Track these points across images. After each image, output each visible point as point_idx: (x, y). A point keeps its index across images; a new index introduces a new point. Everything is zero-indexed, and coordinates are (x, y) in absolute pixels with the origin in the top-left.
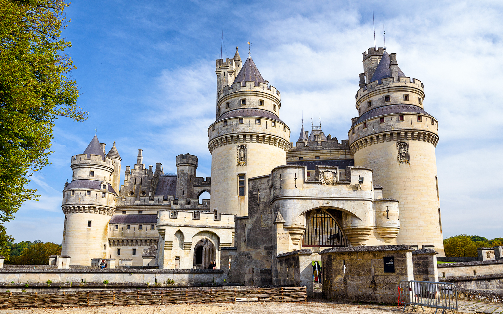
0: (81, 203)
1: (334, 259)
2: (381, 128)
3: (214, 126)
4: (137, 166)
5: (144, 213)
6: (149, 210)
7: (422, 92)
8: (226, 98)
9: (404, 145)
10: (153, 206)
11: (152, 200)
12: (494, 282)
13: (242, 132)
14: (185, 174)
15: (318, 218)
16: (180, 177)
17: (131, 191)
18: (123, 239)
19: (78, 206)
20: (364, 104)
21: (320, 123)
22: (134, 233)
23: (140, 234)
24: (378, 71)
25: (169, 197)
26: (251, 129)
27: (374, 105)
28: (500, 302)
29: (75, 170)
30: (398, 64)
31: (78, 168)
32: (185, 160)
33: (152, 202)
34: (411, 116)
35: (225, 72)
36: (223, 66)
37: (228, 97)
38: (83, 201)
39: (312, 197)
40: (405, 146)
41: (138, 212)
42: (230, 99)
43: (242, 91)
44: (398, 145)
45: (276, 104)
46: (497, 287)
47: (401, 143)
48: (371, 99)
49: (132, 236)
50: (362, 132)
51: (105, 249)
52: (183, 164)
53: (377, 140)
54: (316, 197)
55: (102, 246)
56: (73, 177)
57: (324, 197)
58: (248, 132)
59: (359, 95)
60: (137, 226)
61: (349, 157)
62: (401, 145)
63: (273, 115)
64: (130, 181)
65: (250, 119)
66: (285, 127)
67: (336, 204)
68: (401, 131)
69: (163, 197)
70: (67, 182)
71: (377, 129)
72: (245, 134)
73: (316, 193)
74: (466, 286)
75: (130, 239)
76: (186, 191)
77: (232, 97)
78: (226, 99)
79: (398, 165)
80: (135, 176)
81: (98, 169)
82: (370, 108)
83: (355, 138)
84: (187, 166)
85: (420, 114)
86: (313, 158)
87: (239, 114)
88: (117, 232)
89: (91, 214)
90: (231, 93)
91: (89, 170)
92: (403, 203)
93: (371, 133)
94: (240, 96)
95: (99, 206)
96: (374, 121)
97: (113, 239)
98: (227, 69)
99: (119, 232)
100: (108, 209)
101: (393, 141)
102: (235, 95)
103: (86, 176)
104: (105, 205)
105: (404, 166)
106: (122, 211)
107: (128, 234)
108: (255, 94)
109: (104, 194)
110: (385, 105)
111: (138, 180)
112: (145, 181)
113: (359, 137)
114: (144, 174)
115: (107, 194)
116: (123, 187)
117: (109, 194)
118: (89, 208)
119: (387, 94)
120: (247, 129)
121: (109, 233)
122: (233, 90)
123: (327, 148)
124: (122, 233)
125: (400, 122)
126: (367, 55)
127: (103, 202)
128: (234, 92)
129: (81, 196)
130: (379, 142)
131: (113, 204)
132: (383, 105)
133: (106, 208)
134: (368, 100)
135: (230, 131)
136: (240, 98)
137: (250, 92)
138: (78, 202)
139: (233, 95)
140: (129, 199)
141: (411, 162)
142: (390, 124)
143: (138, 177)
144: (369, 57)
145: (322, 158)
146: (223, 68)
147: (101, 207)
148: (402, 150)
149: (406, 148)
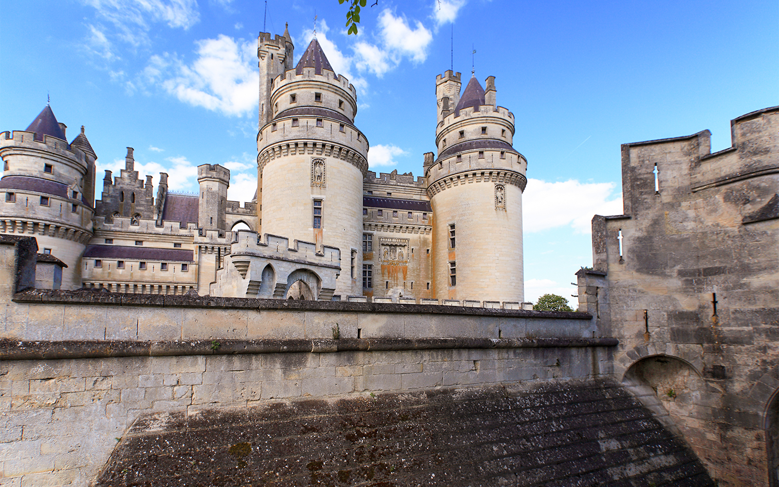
0: (31, 216)
2: (479, 164)
4: (126, 173)
5: (145, 245)
6: (155, 241)
8: (290, 87)
9: (501, 188)
10: (162, 236)
11: (161, 225)
13: (321, 139)
14: (213, 194)
16: (205, 197)
17: (116, 210)
18: (110, 282)
20: (454, 135)
22: (132, 273)
23: (143, 276)
25: (189, 225)
26: (334, 137)
27: (469, 136)
31: (18, 154)
32: (214, 174)
33: (160, 230)
34: (512, 155)
35: (272, 55)
36: (271, 44)
37: (295, 86)
38: (34, 213)
40: (503, 189)
41: (134, 242)
42: (298, 90)
43: (316, 80)
44: (495, 187)
47: (499, 185)
48: (464, 128)
49: (128, 278)
50: (454, 168)
52: (211, 178)
53: (473, 179)
56: (6, 169)
58: (328, 140)
60: (136, 264)
61: (425, 198)
62: (497, 189)
64: (114, 194)
65: (331, 122)
68: (501, 171)
69: (179, 223)
71: (474, 166)
72: (324, 142)
75: (123, 283)
76: (216, 219)
77: (301, 86)
78: (290, 89)
79: (495, 211)
80: (121, 187)
81: (60, 162)
82: (462, 140)
83: (443, 174)
84: (217, 183)
86: (384, 194)
87: (315, 113)
88: (99, 270)
89: (51, 238)
90: (299, 80)
91: (42, 163)
92: (498, 255)
93: (467, 169)
94: (313, 88)
95: (67, 226)
96: (471, 154)
97: (92, 282)
98: (276, 50)
99: (103, 270)
100: (83, 233)
101: (490, 182)
102: (306, 84)
103: (36, 171)
104: (78, 225)
105: (502, 213)
106: (104, 240)
107: (121, 275)
108: (334, 89)
109: (75, 206)
110: (481, 137)
111: (127, 196)
112: (141, 198)
113: (449, 173)
114: (138, 188)
115: (81, 208)
116: (101, 202)
117: (84, 209)
118: (47, 226)
119: (484, 125)
120: (328, 136)
121: (83, 272)
122: (302, 77)
123: (401, 184)
124: (109, 273)
125: (502, 160)
126: (444, 79)
127: (74, 219)
128: (305, 79)
129: (29, 204)
130: (475, 181)
131: (89, 227)
132: (478, 137)
133: (78, 231)
134: (460, 129)
135: (303, 135)
136: (314, 91)
137: (328, 85)
138: (23, 214)
139: (304, 85)
140: (119, 220)
141: (508, 208)
142: (490, 160)
143: (128, 190)
144: (446, 82)
145: (394, 195)
146: (270, 47)
147: (70, 229)
148: (499, 194)
149: (503, 191)
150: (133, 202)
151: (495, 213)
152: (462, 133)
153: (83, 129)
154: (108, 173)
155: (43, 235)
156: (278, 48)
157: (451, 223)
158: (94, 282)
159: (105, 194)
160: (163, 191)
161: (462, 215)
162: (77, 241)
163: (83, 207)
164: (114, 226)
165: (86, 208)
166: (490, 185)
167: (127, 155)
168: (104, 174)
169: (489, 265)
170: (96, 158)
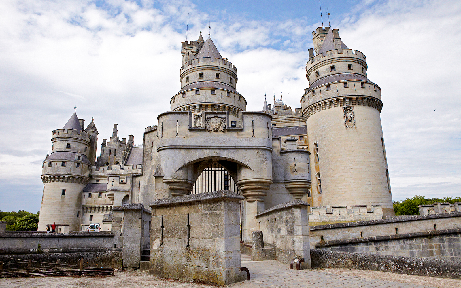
0: (57, 173)
1: (154, 215)
2: (327, 95)
3: (174, 98)
4: (113, 139)
7: (364, 63)
10: (123, 175)
11: (123, 169)
12: (420, 240)
13: (198, 102)
15: (210, 172)
17: (106, 162)
18: (95, 206)
19: (53, 176)
20: (313, 75)
21: (282, 96)
22: (105, 200)
24: (324, 46)
26: (207, 99)
27: (322, 75)
28: (400, 270)
29: (54, 143)
30: (340, 38)
31: (57, 141)
33: (122, 171)
34: (354, 83)
35: (189, 52)
36: (188, 47)
37: (188, 72)
38: (59, 171)
39: (196, 146)
40: (351, 110)
42: (190, 74)
43: (199, 65)
44: (344, 110)
45: (232, 77)
46: (423, 247)
47: (347, 108)
48: (318, 69)
49: (104, 203)
50: (311, 100)
51: (78, 215)
53: (325, 106)
54: (201, 146)
55: (75, 213)
56: (53, 150)
57: (211, 146)
58: (204, 102)
59: (308, 67)
61: (302, 124)
62: (347, 110)
63: (228, 86)
64: (106, 152)
65: (205, 90)
66: (240, 97)
67: (225, 154)
68: (346, 97)
69: (132, 166)
70: (48, 154)
71: (324, 97)
72: (201, 104)
73: (201, 142)
74: (388, 247)
75: (101, 206)
77: (191, 72)
78: (185, 74)
79: (345, 129)
80: (110, 147)
81: (74, 141)
82: (318, 78)
83: (306, 105)
85: (363, 81)
87: (197, 86)
88: (90, 199)
89: (66, 183)
90: (189, 68)
91: (66, 143)
92: (351, 165)
93: (319, 100)
94: (198, 71)
95: (73, 176)
96: (321, 88)
97: (86, 206)
98: (191, 49)
99: (92, 199)
100: (82, 178)
101: (339, 106)
102: (193, 70)
103: (63, 148)
104: (79, 174)
105: (351, 130)
106: (96, 180)
107: (100, 201)
108: (211, 68)
109: (78, 164)
110: (331, 74)
111: (113, 152)
112: (119, 152)
113: (309, 104)
114: (118, 146)
115: (82, 164)
116: (100, 158)
117: (83, 165)
118: (64, 177)
119: (332, 65)
120: (203, 99)
121: (83, 201)
122: (191, 66)
123: (282, 117)
124: (95, 200)
125: (345, 89)
126: (316, 34)
127: (77, 172)
128: (192, 67)
129: (57, 167)
130: (327, 108)
131: (87, 174)
132: (329, 74)
133: (80, 177)
134: (316, 71)
135: (188, 102)
136: (198, 72)
137: (206, 67)
138: (54, 172)
139: (192, 70)
140: (102, 168)
141: (357, 125)
142: (336, 91)
143: (113, 149)
144: (318, 35)
145: (278, 126)
146: (187, 49)
147: (75, 177)
148: (348, 115)
149: (352, 113)
150: (115, 155)
151: (346, 131)
152: (317, 73)
153: (93, 119)
154: (105, 140)
155: (63, 182)
156: (192, 48)
157: (315, 142)
158: (87, 206)
159: (102, 153)
160: (130, 146)
161: (321, 135)
162: (79, 183)
163: (83, 164)
164: (100, 172)
165: (84, 164)
166: (339, 110)
167: (114, 128)
168: (102, 141)
169: (345, 174)
170: (98, 134)
